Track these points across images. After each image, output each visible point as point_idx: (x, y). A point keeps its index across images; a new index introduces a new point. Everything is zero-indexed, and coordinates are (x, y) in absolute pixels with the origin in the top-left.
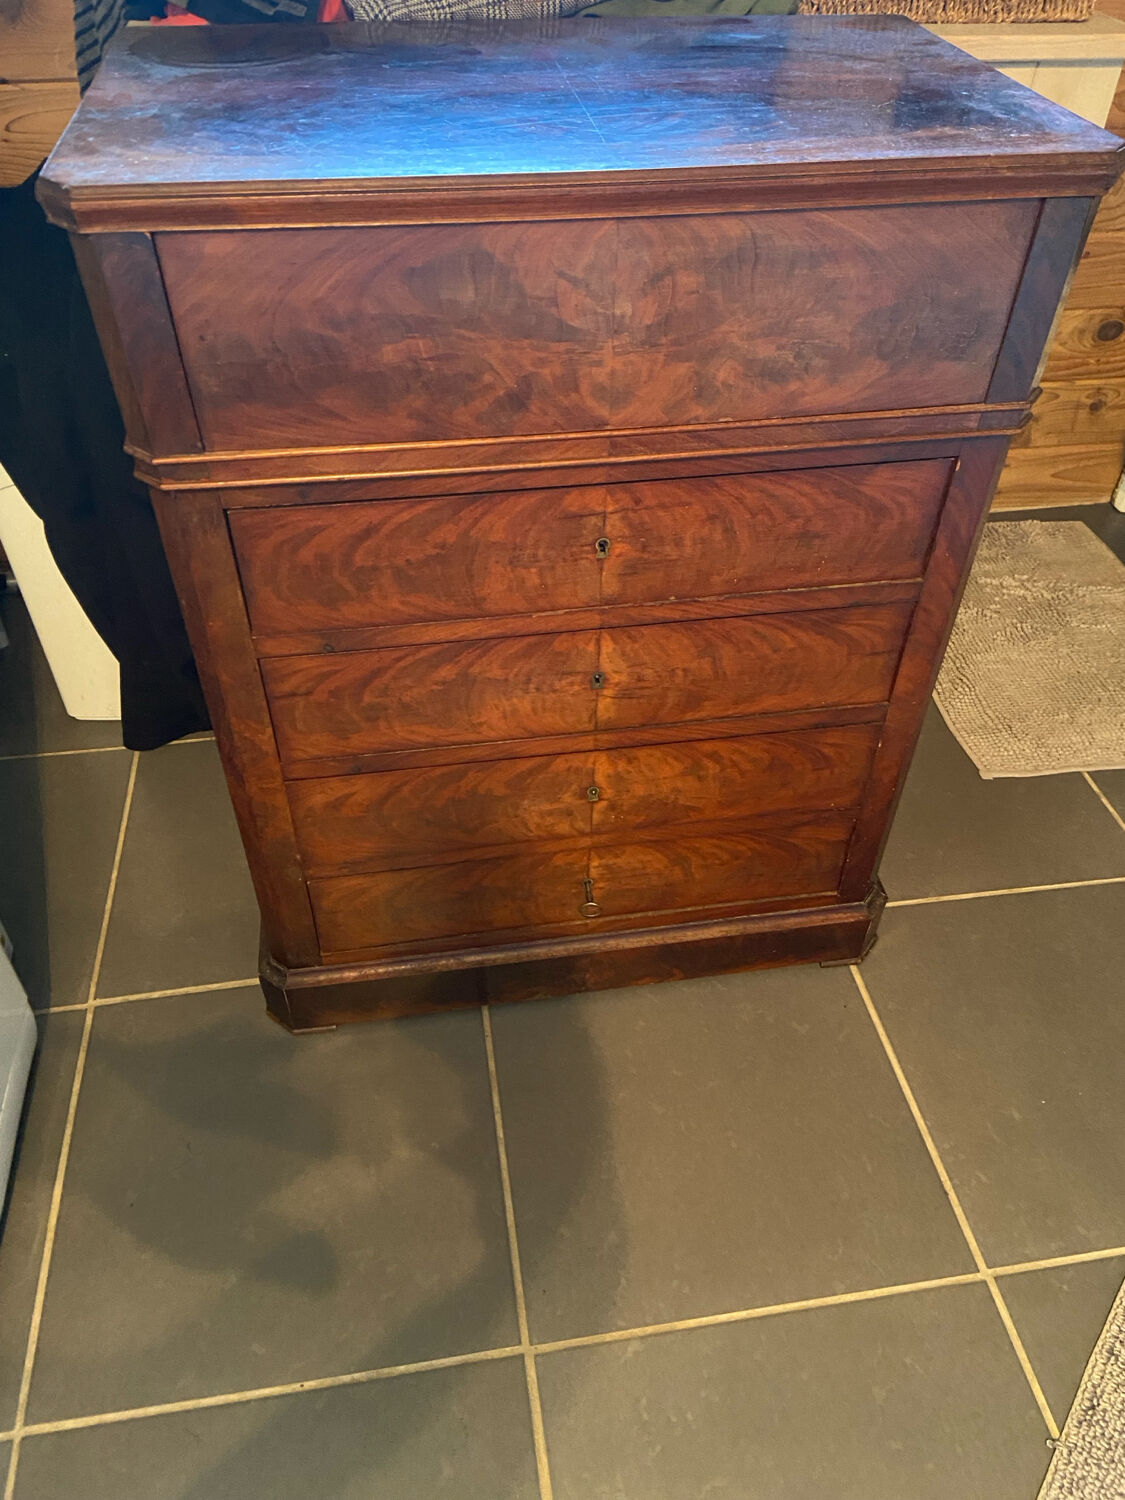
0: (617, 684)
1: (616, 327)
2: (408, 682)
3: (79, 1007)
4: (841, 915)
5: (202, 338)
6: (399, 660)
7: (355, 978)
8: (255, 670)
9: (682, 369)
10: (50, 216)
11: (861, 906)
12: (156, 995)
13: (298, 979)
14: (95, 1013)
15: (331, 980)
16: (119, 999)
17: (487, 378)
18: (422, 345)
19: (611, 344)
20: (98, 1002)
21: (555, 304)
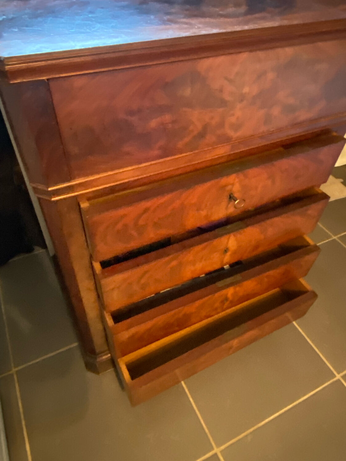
1: (242, 98)
3: (9, 373)
5: (71, 129)
9: (262, 112)
13: (101, 358)
17: (191, 127)
18: (167, 118)
19: (239, 106)
20: (17, 369)
21: (221, 91)
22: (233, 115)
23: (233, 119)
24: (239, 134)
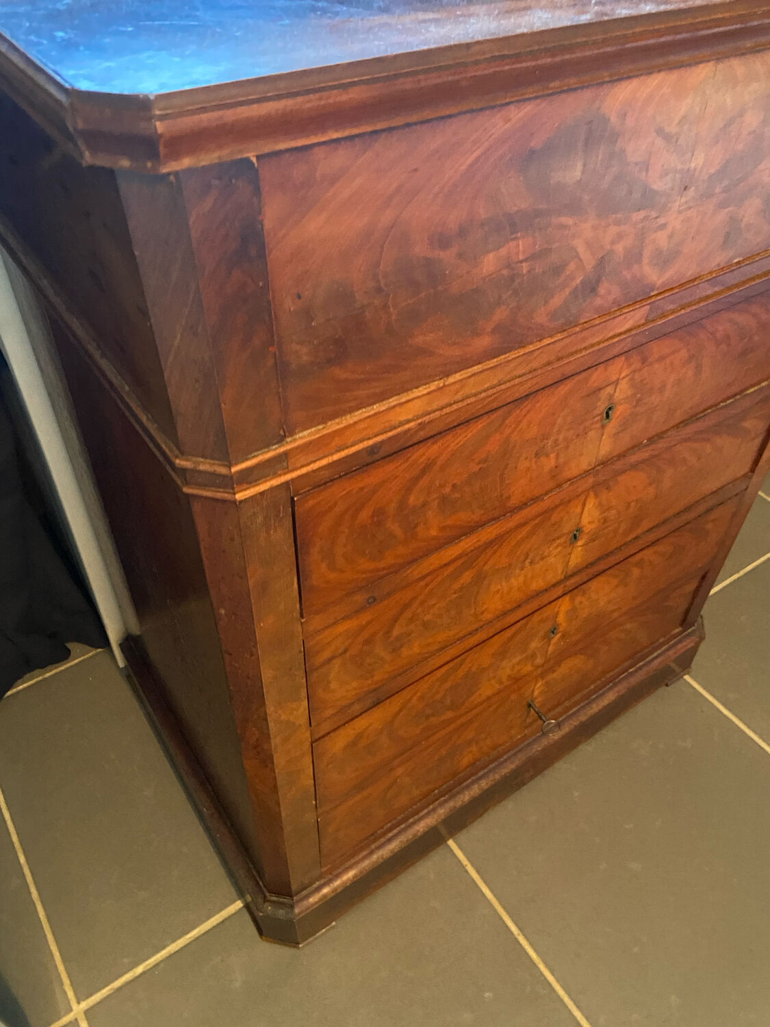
0: (588, 533)
1: (687, 183)
2: (433, 602)
3: (65, 1020)
4: (684, 643)
6: (427, 585)
7: (355, 876)
8: (300, 652)
9: (722, 216)
10: (87, 154)
11: (694, 630)
12: (140, 969)
13: (305, 904)
14: (87, 1019)
15: (335, 890)
16: (105, 992)
17: (571, 268)
18: (521, 246)
19: (679, 202)
20: (84, 1005)
21: (646, 167)
22: (663, 227)
23: (661, 239)
24: (670, 275)
